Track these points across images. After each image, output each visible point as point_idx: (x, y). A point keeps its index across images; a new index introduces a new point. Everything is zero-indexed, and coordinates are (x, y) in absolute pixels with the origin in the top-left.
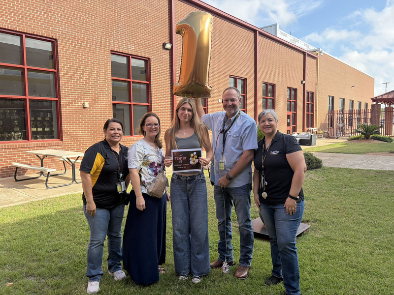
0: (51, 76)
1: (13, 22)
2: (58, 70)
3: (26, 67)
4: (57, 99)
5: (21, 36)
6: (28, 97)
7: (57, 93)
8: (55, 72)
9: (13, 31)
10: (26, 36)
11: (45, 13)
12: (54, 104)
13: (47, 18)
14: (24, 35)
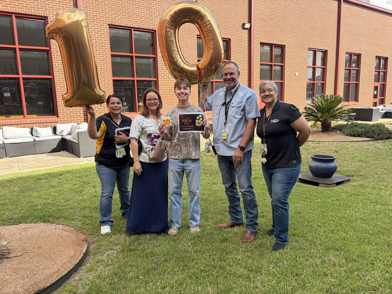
0: (151, 60)
1: (125, 20)
2: (156, 56)
3: (134, 55)
4: (156, 79)
5: (131, 30)
6: (136, 79)
7: (156, 76)
8: (154, 57)
9: (125, 27)
10: (134, 30)
11: (147, 9)
12: (153, 83)
13: (148, 14)
14: (132, 30)
